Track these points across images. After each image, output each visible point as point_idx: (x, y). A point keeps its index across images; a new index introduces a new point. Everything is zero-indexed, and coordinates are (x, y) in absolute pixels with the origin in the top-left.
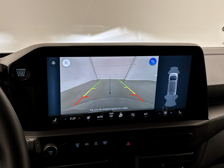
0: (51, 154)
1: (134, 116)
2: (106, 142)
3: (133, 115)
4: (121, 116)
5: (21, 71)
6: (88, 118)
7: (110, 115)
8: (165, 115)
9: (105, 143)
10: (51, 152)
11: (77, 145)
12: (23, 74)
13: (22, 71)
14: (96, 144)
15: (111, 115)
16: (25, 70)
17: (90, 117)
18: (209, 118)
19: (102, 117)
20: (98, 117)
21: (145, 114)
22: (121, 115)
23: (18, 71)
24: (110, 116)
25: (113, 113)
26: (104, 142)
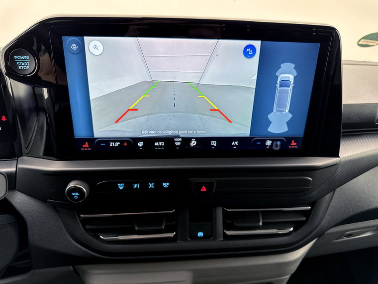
0: (76, 197)
1: (215, 145)
2: (168, 184)
3: (214, 143)
4: (195, 145)
5: (23, 60)
6: (140, 144)
7: (176, 141)
8: (268, 146)
9: (166, 185)
10: (76, 195)
11: (121, 186)
12: (26, 66)
13: (25, 60)
14: (151, 185)
15: (178, 141)
16: (28, 58)
17: (142, 143)
18: (340, 155)
19: (162, 144)
20: (156, 144)
21: (233, 143)
22: (193, 143)
23: (17, 59)
24: (177, 144)
25: (180, 139)
26: (164, 184)
